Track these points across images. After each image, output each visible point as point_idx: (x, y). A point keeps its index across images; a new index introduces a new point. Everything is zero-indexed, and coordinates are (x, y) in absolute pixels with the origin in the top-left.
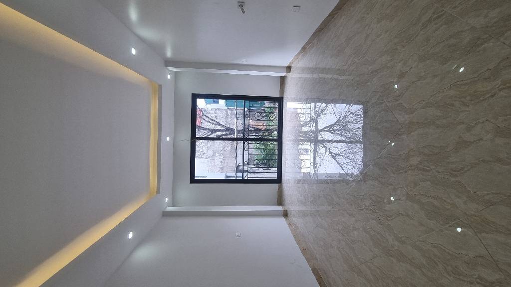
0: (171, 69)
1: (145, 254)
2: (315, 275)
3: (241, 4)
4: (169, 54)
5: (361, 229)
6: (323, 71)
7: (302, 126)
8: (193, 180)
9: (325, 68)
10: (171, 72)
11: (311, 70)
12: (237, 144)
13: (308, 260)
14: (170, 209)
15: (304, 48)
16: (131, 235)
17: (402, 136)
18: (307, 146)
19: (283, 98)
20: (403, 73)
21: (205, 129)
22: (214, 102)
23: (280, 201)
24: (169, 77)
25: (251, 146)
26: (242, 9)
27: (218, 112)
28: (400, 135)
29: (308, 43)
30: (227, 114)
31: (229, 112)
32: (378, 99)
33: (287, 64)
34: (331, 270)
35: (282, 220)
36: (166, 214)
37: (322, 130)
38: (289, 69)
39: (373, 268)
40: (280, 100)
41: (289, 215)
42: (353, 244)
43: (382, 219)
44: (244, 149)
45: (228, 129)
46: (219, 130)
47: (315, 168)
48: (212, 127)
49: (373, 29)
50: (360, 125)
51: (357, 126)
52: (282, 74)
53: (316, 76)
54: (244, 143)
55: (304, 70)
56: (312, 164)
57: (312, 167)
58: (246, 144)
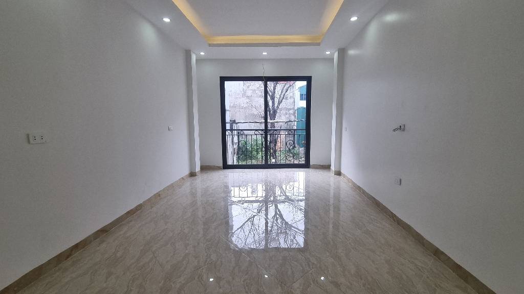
0: (336, 55)
1: (148, 34)
2: (137, 207)
3: (402, 127)
4: (352, 52)
5: (187, 251)
6: (337, 209)
7: (281, 188)
8: (223, 80)
9: (339, 210)
10: (332, 54)
11: (337, 197)
12: (261, 123)
13: (149, 200)
14: (194, 58)
15: (359, 188)
16: (167, 20)
17: (280, 288)
18: (261, 193)
19: (309, 168)
20: (340, 286)
21: (274, 89)
22: (301, 95)
23: (205, 168)
24: (328, 53)
25: (259, 137)
26: (397, 129)
27: (292, 100)
28: (281, 286)
29: (364, 192)
30: (290, 109)
31: (291, 112)
32: (313, 264)
33: (342, 171)
34: (143, 223)
35: (186, 172)
36: (188, 54)
37: (276, 207)
38: (339, 173)
39: (150, 264)
40: (307, 165)
41: (193, 178)
42: (171, 244)
43: (199, 272)
44: (256, 130)
45: (275, 112)
46: (273, 103)
47: (239, 201)
48: (277, 95)
49: (379, 256)
50: (283, 245)
51: (282, 241)
52: (333, 168)
53: (332, 201)
54: (262, 130)
55: (338, 188)
56: (243, 199)
57: (240, 199)
58: (262, 133)
